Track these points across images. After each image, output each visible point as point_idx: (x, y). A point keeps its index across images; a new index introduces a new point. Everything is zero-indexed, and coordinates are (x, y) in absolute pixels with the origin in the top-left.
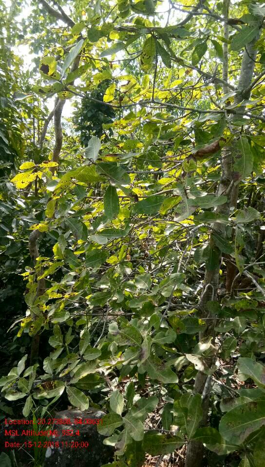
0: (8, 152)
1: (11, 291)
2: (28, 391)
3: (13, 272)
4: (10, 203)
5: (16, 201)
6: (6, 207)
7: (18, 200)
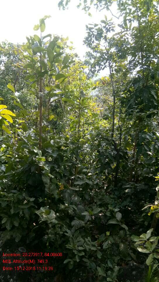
0: (156, 104)
1: (144, 186)
2: (151, 251)
3: (147, 175)
4: (152, 134)
5: (156, 133)
6: (150, 136)
7: (157, 133)
